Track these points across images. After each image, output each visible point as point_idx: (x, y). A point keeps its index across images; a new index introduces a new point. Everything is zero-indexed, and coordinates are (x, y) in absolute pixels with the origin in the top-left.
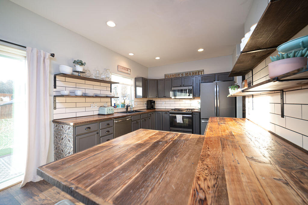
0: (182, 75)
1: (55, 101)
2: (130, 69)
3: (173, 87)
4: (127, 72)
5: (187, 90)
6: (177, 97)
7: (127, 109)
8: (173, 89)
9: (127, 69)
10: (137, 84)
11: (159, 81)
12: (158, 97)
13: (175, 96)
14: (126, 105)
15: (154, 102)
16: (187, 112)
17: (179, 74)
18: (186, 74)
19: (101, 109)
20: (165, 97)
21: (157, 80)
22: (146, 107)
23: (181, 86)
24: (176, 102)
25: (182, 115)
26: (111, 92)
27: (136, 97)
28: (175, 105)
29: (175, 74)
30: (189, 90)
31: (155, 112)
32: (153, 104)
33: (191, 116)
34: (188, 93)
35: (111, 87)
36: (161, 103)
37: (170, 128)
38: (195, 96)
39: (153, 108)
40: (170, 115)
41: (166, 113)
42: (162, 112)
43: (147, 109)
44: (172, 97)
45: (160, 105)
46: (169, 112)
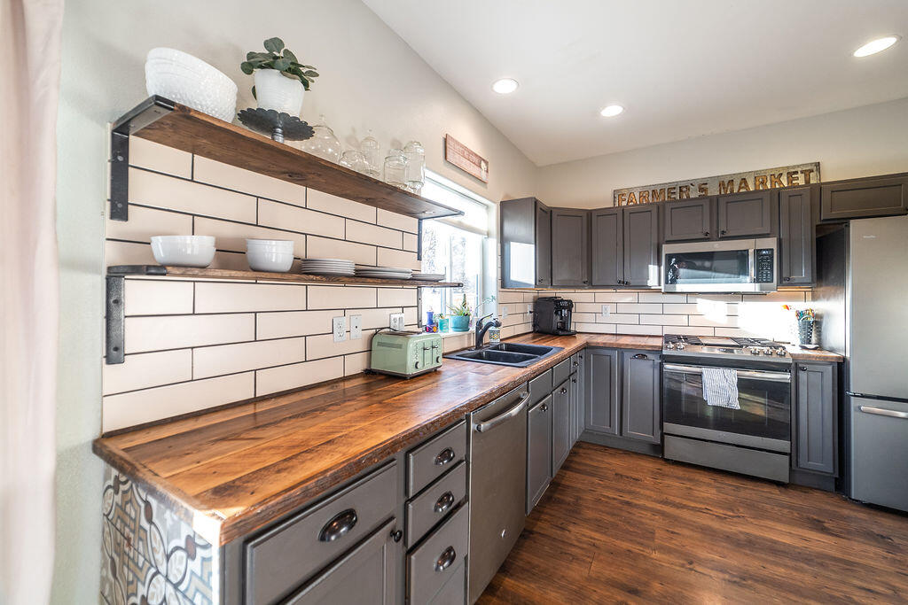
0: (701, 189)
1: (113, 302)
2: (486, 163)
3: (668, 242)
4: (474, 170)
5: (745, 252)
6: (679, 287)
7: (480, 338)
8: (667, 249)
9: (477, 161)
10: (509, 228)
11: (594, 218)
12: (589, 283)
14: (474, 319)
15: (570, 305)
16: (761, 358)
17: (684, 188)
18: (721, 184)
19: (380, 344)
20: (624, 284)
21: (589, 213)
22: (531, 325)
23: (708, 238)
25: (735, 371)
26: (419, 258)
27: (503, 285)
29: (667, 187)
30: (758, 252)
31: (587, 347)
32: (565, 312)
33: (786, 377)
34: (752, 271)
35: (419, 235)
36: (597, 308)
37: (662, 427)
38: (784, 281)
39: (564, 332)
40: (668, 366)
41: (641, 354)
42: (621, 350)
43: (534, 332)
44: (662, 287)
45: (591, 318)
46: (657, 351)
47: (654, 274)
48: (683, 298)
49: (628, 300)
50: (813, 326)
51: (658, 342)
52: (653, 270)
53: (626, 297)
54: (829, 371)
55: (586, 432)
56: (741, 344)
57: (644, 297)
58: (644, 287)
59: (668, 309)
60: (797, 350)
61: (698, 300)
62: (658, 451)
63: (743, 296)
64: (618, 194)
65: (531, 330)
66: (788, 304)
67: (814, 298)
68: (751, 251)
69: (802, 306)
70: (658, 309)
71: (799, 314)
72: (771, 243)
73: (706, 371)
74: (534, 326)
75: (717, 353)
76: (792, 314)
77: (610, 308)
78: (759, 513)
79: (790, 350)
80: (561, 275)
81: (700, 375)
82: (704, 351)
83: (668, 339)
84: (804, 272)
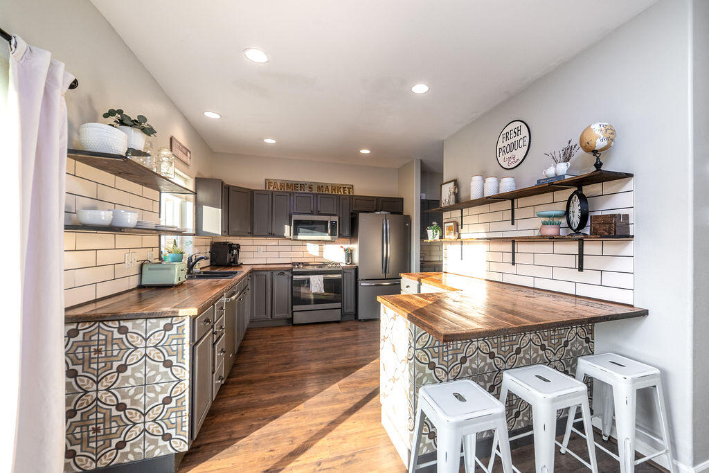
0: (310, 188)
2: (190, 152)
3: (295, 213)
4: (184, 158)
5: (327, 222)
6: (300, 237)
7: (190, 268)
9: (185, 151)
10: (201, 195)
11: (255, 196)
12: (252, 234)
13: (296, 233)
15: (238, 247)
16: (332, 269)
17: (302, 185)
18: (318, 187)
20: (272, 235)
21: (252, 192)
22: (209, 261)
23: (312, 213)
24: (294, 248)
25: (323, 276)
26: (160, 216)
27: (197, 234)
28: (292, 254)
29: (294, 183)
30: (332, 222)
31: (252, 271)
32: (235, 251)
33: (339, 276)
34: (329, 231)
35: (160, 202)
36: (254, 249)
37: (292, 308)
38: (341, 236)
39: (234, 263)
40: (294, 277)
41: (282, 272)
42: (272, 271)
43: (211, 265)
44: (292, 237)
45: (251, 255)
46: (290, 270)
47: (287, 230)
48: (301, 243)
49: (274, 243)
50: (349, 254)
51: (290, 266)
52: (287, 227)
53: (272, 242)
54: (353, 272)
55: (251, 321)
56: (324, 264)
57: (282, 242)
58: (283, 237)
60: (345, 265)
61: (308, 244)
62: (290, 322)
63: (326, 242)
64: (268, 182)
65: (209, 264)
66: (342, 245)
67: (350, 243)
68: (329, 222)
69: (346, 246)
70: (288, 248)
71: (345, 250)
72: (336, 219)
73: (311, 277)
74: (211, 262)
75: (316, 268)
76: (343, 250)
77: (262, 249)
78: (329, 332)
79: (342, 265)
80: (235, 228)
81: (309, 280)
82: (309, 268)
83: (294, 264)
84: (347, 233)
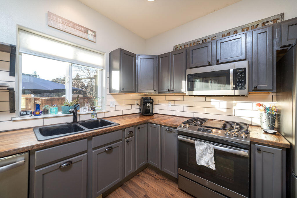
3: (190, 68)
7: (74, 117)
8: (188, 72)
9: (83, 29)
12: (158, 91)
15: (152, 101)
17: (204, 40)
20: (171, 92)
22: (138, 110)
23: (210, 65)
27: (110, 91)
29: (196, 41)
30: (236, 71)
32: (148, 104)
37: (178, 170)
38: (254, 88)
41: (169, 129)
44: (187, 92)
47: (184, 86)
48: (204, 99)
49: (179, 99)
50: (276, 117)
52: (183, 83)
58: (180, 93)
59: (197, 104)
63: (234, 98)
64: (175, 48)
66: (261, 103)
67: (277, 100)
68: (232, 70)
69: (268, 104)
71: (266, 109)
73: (198, 143)
77: (172, 103)
